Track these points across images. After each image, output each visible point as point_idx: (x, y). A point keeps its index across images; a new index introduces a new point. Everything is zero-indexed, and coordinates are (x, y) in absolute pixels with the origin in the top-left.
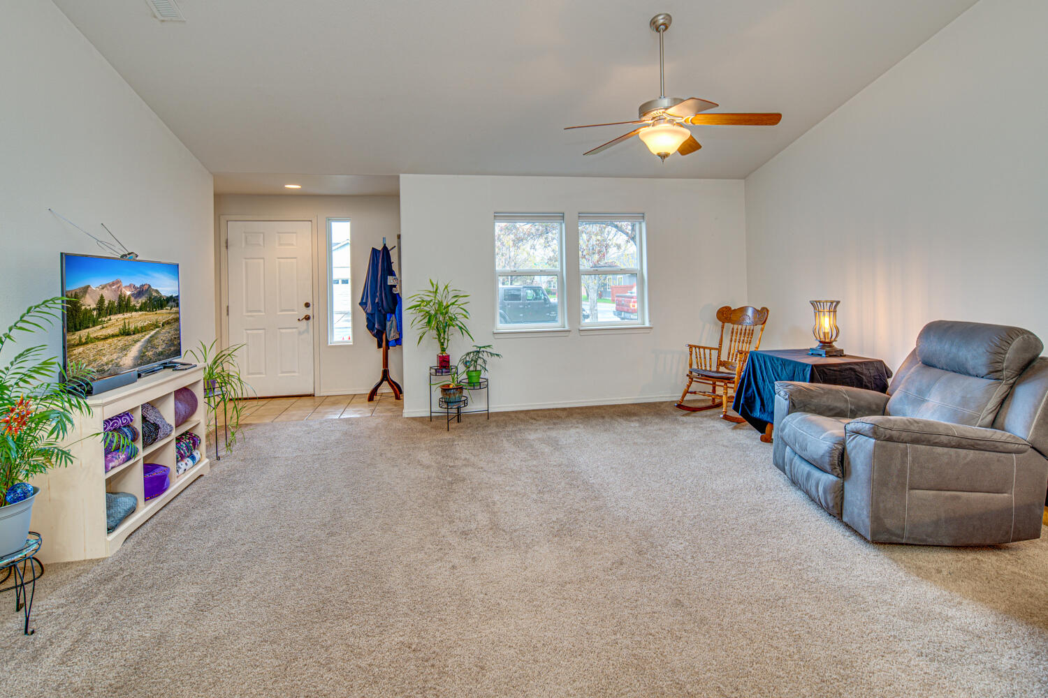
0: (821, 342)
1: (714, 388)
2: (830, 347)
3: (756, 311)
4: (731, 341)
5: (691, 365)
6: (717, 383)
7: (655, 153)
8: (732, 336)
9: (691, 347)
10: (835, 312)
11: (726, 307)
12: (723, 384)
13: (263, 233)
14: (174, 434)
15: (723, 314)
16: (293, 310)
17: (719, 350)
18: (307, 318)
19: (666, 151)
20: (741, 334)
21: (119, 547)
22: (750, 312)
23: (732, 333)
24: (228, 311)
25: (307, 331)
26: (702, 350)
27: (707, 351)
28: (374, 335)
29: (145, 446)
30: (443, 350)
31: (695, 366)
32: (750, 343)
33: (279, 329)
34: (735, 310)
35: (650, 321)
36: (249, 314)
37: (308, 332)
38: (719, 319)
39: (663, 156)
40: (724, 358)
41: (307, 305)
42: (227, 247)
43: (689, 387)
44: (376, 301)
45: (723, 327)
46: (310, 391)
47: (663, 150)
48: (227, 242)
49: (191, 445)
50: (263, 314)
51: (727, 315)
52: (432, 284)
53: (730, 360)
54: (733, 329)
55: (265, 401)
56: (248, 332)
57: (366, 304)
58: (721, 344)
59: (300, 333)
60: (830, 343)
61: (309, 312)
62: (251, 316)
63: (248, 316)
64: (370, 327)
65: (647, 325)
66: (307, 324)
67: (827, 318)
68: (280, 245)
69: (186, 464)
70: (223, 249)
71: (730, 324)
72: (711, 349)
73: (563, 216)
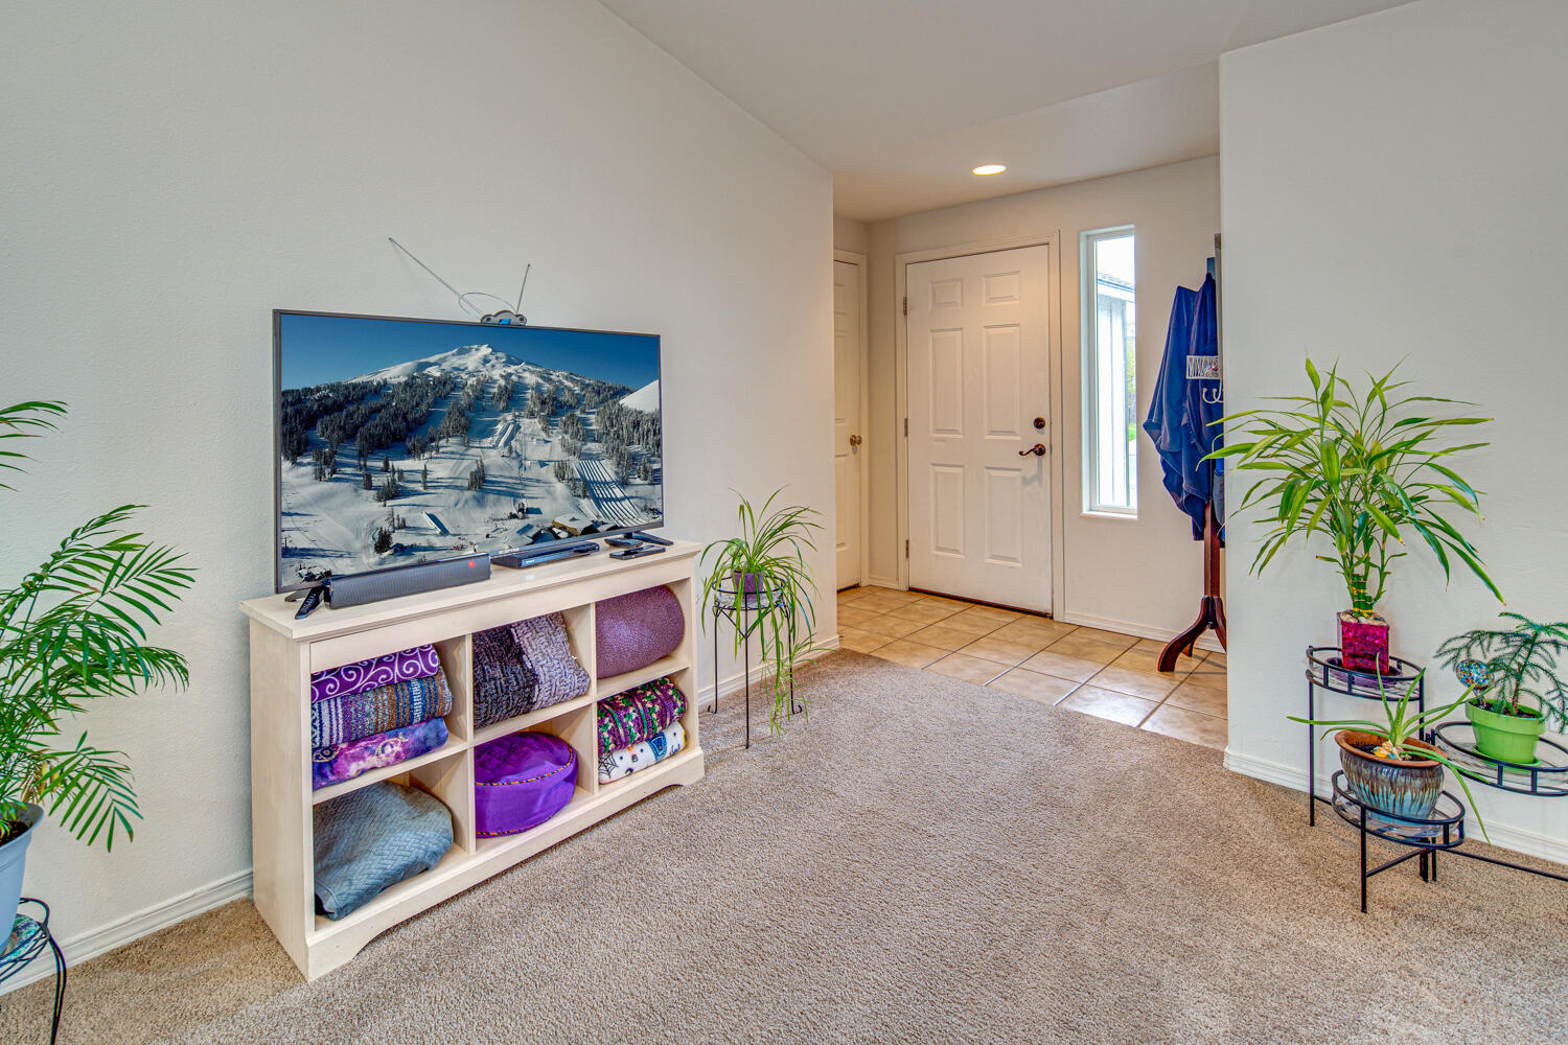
13: (961, 280)
14: (595, 694)
16: (1012, 433)
18: (1040, 451)
21: (349, 956)
24: (906, 427)
25: (1038, 477)
28: (1181, 506)
29: (481, 723)
30: (1363, 602)
33: (988, 468)
36: (938, 435)
37: (1041, 481)
41: (1039, 423)
42: (905, 313)
44: (1184, 421)
46: (1045, 607)
48: (905, 304)
49: (654, 716)
50: (961, 436)
52: (1313, 376)
55: (957, 607)
56: (938, 469)
57: (1159, 426)
59: (1025, 482)
61: (1042, 438)
62: (944, 440)
63: (938, 440)
64: (1174, 485)
66: (1040, 464)
68: (992, 299)
69: (634, 757)
70: (900, 314)
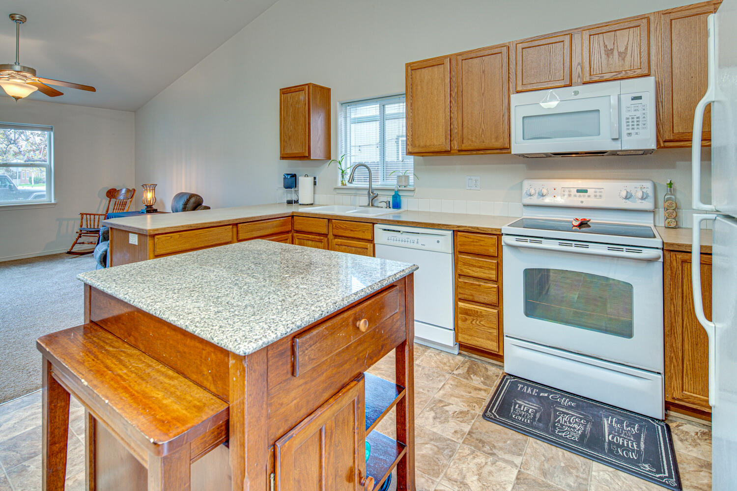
0: (146, 206)
2: (152, 208)
3: (128, 191)
4: (114, 209)
5: (81, 226)
8: (115, 206)
9: (82, 214)
11: (111, 189)
15: (110, 193)
17: (106, 215)
20: (120, 205)
22: (124, 191)
23: (115, 204)
26: (89, 216)
27: (92, 217)
31: (84, 226)
32: (124, 210)
34: (115, 190)
35: (55, 199)
38: (108, 196)
43: (77, 240)
45: (109, 201)
51: (112, 193)
54: (116, 202)
58: (107, 212)
60: (151, 206)
65: (53, 201)
67: (149, 193)
71: (114, 199)
72: (99, 215)
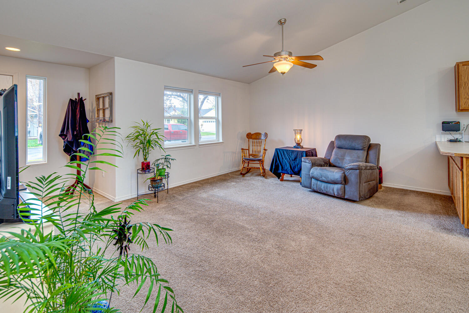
0: (297, 144)
1: (248, 165)
4: (253, 146)
5: (242, 156)
6: (250, 162)
7: (280, 72)
9: (242, 149)
10: (301, 133)
11: (249, 133)
12: (259, 162)
15: (249, 136)
17: (249, 150)
19: (285, 72)
20: (256, 143)
23: (253, 143)
26: (245, 150)
30: (146, 159)
32: (261, 146)
34: (253, 134)
38: (247, 138)
39: (283, 73)
40: (251, 153)
43: (244, 165)
45: (249, 141)
47: (283, 71)
53: (253, 153)
54: (253, 141)
58: (249, 147)
60: (300, 144)
65: (221, 141)
67: (298, 135)
71: (251, 139)
72: (246, 150)
73: (192, 91)
